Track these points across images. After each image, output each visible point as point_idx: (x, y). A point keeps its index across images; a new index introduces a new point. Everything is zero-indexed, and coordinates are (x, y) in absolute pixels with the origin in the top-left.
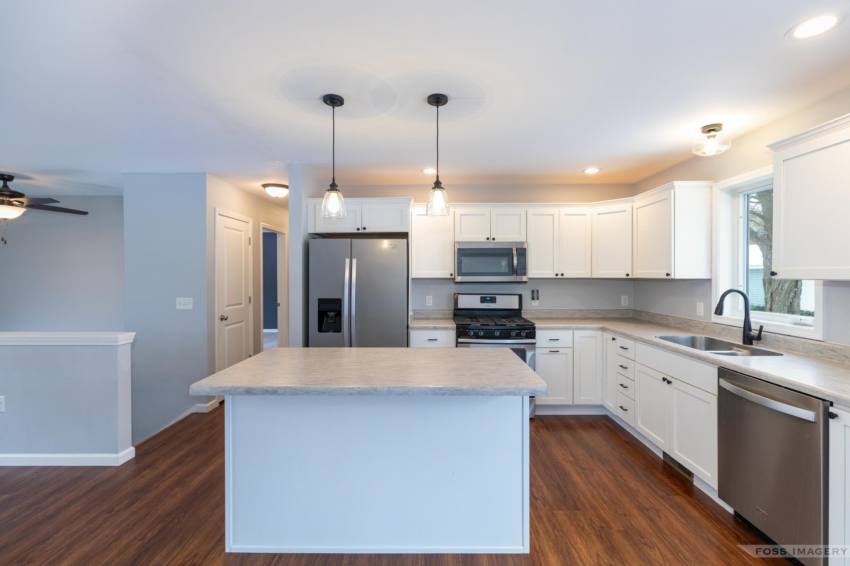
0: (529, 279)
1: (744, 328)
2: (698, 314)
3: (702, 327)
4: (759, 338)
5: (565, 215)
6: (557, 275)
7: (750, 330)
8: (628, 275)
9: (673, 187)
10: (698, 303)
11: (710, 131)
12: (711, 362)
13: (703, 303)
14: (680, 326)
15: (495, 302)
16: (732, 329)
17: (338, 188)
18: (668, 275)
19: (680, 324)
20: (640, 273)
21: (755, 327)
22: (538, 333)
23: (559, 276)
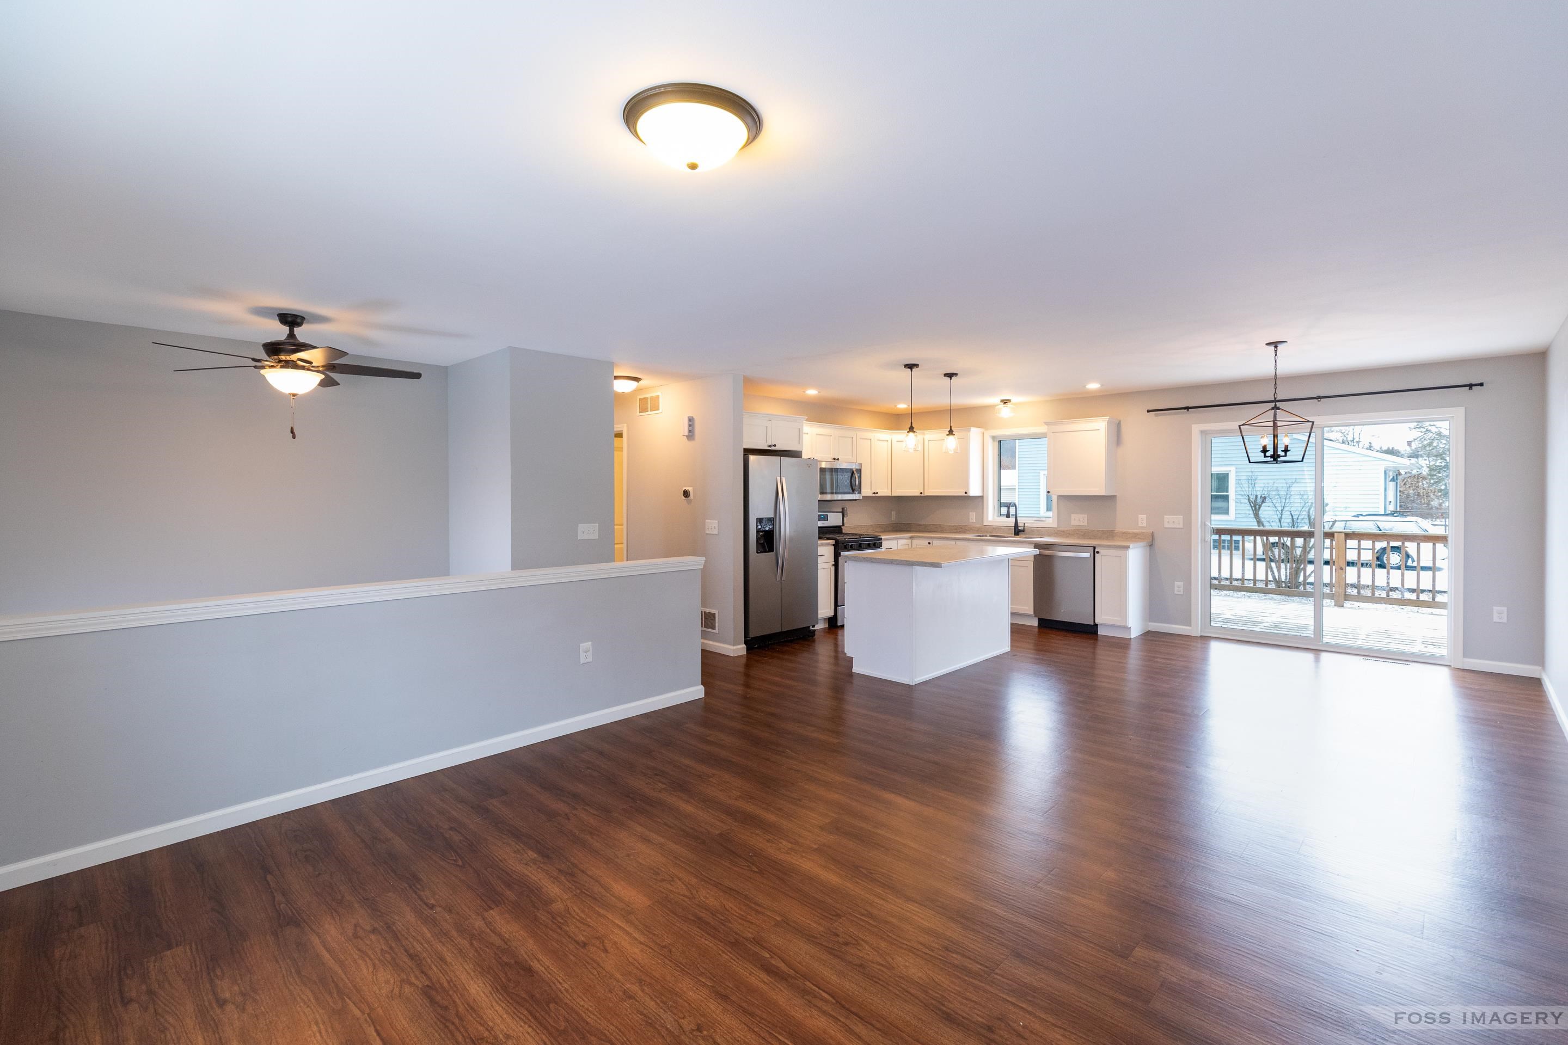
0: (863, 497)
1: (1015, 527)
2: (971, 521)
3: (977, 530)
4: (1023, 531)
5: (878, 440)
6: (874, 493)
7: (1018, 526)
8: (921, 493)
9: (969, 431)
10: (970, 513)
11: (1005, 403)
12: (1030, 543)
13: (974, 513)
14: (955, 531)
15: (827, 520)
16: (1001, 528)
17: (914, 430)
18: (966, 493)
19: (956, 529)
20: (929, 492)
21: (1020, 524)
22: (884, 543)
23: (876, 495)
